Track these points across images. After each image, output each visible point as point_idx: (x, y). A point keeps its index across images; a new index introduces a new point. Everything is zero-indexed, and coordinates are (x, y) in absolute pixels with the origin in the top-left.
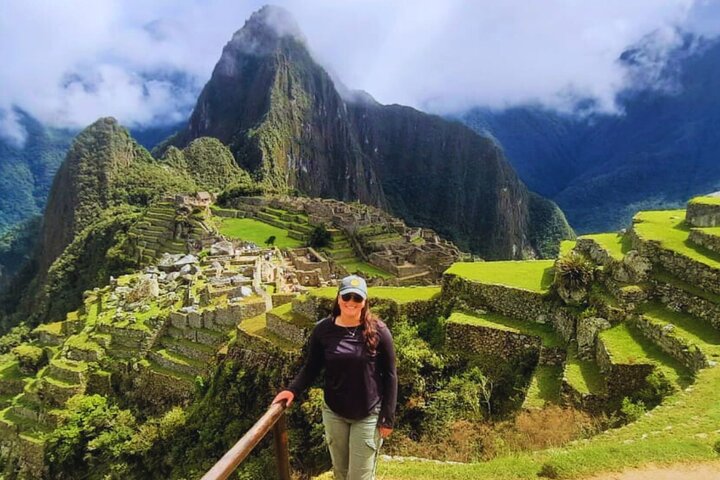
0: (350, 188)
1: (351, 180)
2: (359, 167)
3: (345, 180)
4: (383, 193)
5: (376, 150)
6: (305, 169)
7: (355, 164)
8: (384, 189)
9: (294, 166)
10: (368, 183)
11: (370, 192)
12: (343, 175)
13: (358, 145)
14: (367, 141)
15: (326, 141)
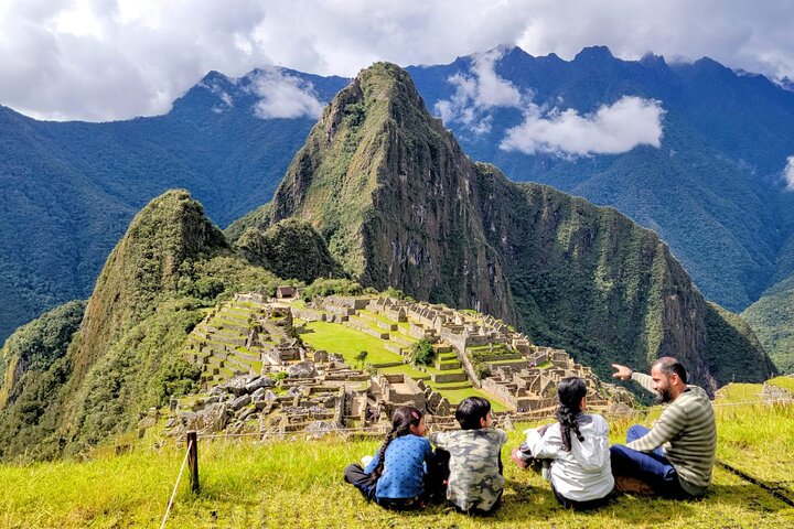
0: (469, 286)
1: (470, 276)
2: (481, 260)
3: (462, 275)
4: (510, 294)
5: (504, 240)
6: (413, 260)
7: (476, 256)
8: (513, 289)
9: (400, 257)
10: (492, 281)
11: (493, 291)
12: (460, 271)
13: (482, 235)
14: (493, 229)
15: (441, 227)
